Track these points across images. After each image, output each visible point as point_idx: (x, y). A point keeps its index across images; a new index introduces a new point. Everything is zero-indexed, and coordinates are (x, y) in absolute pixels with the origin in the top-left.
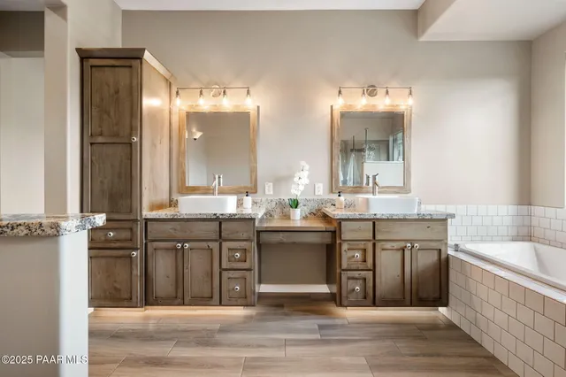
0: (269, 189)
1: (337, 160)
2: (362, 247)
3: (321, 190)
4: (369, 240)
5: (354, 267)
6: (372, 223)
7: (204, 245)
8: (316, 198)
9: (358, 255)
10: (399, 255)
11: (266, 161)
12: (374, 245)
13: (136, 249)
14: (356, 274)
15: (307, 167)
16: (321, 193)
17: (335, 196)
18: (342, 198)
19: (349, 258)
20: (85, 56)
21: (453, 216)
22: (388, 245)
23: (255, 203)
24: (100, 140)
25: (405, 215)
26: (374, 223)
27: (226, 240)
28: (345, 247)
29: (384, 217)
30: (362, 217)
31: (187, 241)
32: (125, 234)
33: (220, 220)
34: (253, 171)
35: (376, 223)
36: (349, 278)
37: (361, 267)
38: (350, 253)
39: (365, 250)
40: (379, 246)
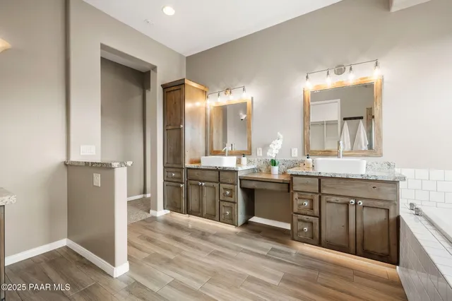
0: (260, 153)
1: (308, 130)
2: (310, 198)
3: (296, 153)
4: (316, 193)
5: (303, 212)
6: (317, 180)
7: (211, 184)
8: (291, 159)
9: (306, 203)
10: (343, 209)
11: (257, 134)
12: (320, 197)
13: (182, 183)
14: (305, 217)
15: (281, 136)
16: (296, 155)
17: (305, 158)
18: (310, 160)
19: (300, 205)
20: (165, 87)
21: (404, 179)
22: (333, 199)
23: (249, 162)
24: (170, 128)
25: (347, 175)
26: (320, 180)
27: (222, 183)
28: (296, 196)
29: (327, 175)
30: (309, 174)
31: (204, 181)
32: (178, 175)
33: (219, 171)
34: (249, 141)
35: (322, 180)
36: (299, 220)
37: (309, 213)
38: (300, 202)
39: (312, 201)
40: (324, 198)
